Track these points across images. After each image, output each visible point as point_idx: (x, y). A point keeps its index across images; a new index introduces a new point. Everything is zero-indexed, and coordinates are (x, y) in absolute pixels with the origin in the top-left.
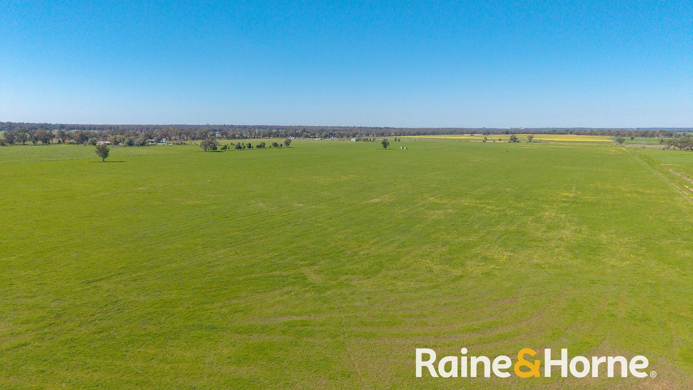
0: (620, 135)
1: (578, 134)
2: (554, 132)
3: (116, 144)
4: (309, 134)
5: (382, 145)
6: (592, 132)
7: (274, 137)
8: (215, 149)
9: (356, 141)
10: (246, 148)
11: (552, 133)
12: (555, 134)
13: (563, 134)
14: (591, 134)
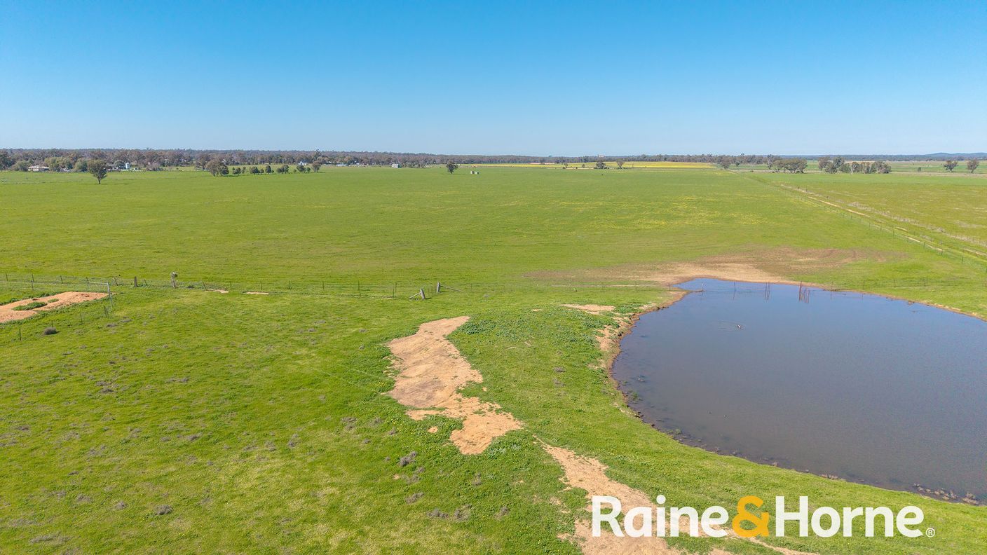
0: (724, 161)
1: (674, 161)
2: (644, 159)
3: (59, 170)
4: (326, 159)
5: (447, 169)
6: (689, 159)
7: (277, 162)
8: (225, 172)
9: (399, 167)
10: (265, 173)
11: (642, 160)
12: (646, 161)
13: (655, 161)
14: (689, 161)
